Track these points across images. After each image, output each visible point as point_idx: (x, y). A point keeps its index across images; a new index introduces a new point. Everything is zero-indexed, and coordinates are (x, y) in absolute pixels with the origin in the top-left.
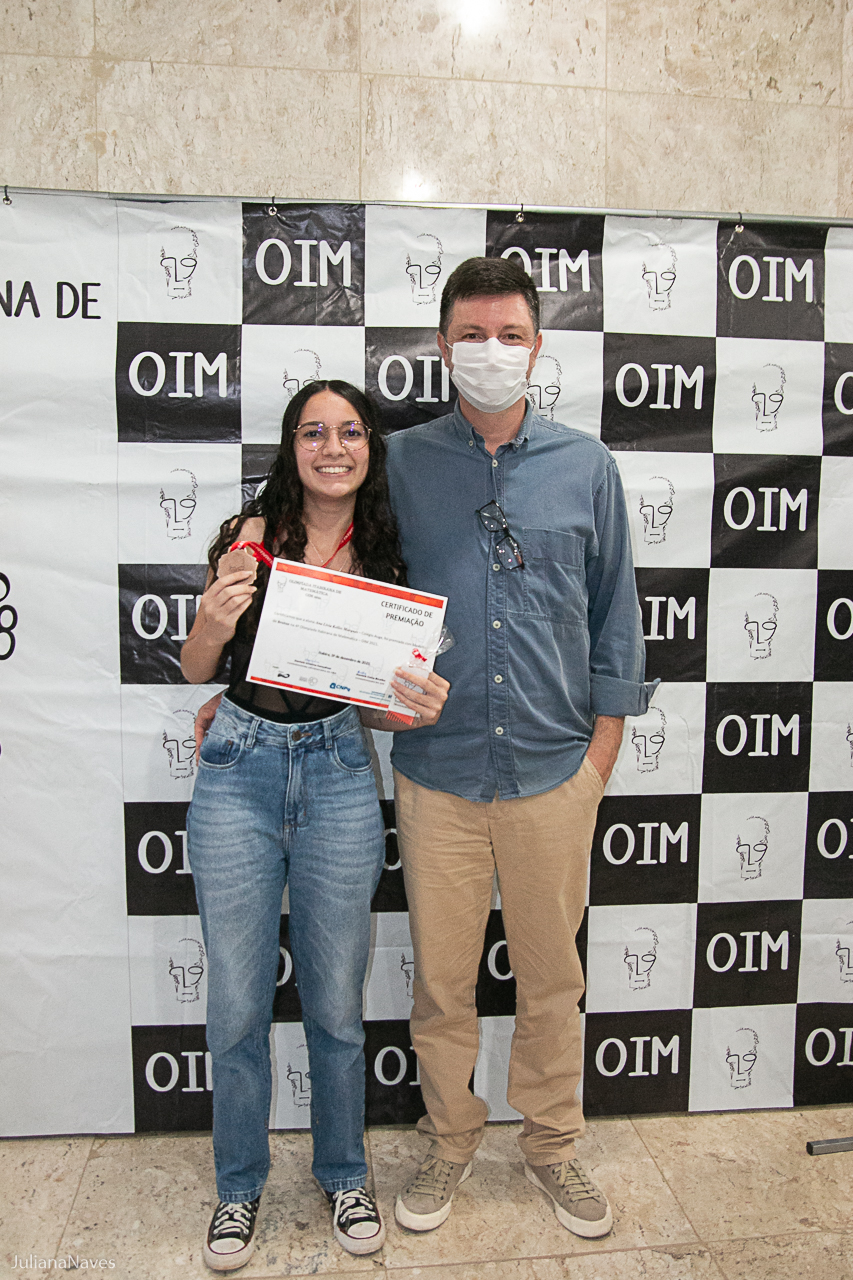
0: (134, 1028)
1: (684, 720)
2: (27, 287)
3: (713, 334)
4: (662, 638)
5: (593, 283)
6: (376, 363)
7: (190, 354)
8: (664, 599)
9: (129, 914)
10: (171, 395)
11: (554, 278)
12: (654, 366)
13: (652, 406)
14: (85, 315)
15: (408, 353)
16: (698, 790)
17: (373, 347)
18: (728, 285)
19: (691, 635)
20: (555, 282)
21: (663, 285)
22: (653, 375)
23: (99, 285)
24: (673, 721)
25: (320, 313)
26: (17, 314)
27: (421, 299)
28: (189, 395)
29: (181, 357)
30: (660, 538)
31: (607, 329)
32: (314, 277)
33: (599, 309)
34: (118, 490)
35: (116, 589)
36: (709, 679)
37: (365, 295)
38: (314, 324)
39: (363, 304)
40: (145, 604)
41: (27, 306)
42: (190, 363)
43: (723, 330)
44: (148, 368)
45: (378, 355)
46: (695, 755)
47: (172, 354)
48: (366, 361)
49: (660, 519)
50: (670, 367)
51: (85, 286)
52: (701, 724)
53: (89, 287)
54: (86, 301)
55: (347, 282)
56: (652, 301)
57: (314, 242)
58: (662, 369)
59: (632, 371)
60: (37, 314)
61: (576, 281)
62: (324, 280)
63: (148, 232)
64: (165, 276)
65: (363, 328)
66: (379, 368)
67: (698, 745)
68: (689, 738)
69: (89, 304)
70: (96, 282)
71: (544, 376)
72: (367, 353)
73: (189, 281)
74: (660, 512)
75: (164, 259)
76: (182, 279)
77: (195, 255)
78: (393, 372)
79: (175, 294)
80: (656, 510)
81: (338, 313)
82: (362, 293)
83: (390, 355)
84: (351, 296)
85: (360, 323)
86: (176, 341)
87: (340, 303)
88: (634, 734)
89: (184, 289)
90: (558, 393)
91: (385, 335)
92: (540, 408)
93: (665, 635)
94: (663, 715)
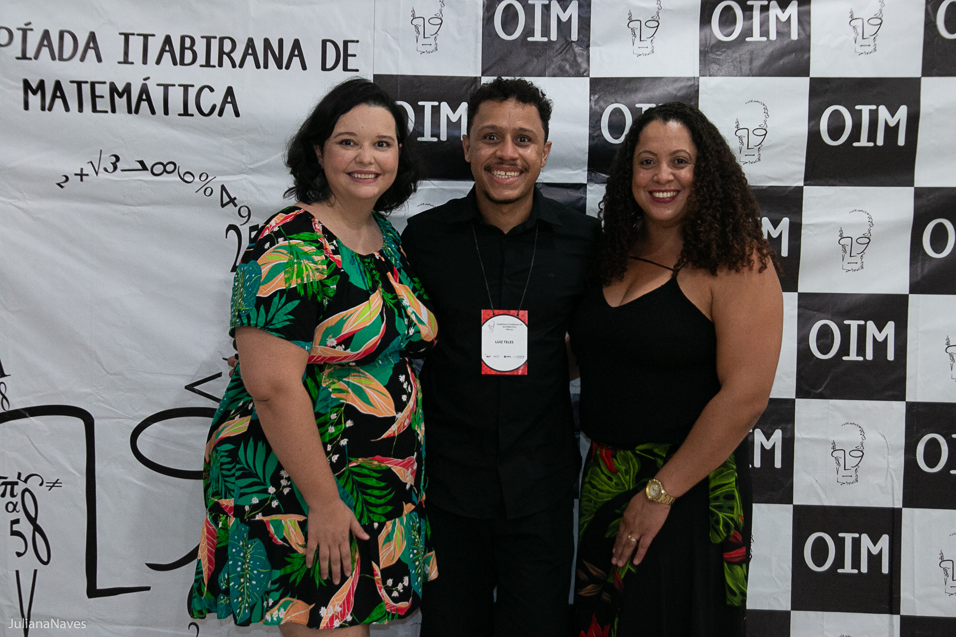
1: (884, 437)
2: (296, 44)
3: (919, 75)
4: (860, 359)
5: (801, 32)
6: (599, 110)
7: (436, 103)
8: (862, 322)
10: (420, 139)
11: (764, 28)
12: (858, 107)
13: (855, 144)
14: (345, 68)
15: (628, 100)
16: (898, 504)
17: (596, 96)
18: (935, 26)
19: (891, 356)
20: (765, 33)
21: (870, 30)
22: (857, 116)
23: (357, 42)
24: (873, 438)
25: (549, 66)
26: (287, 67)
27: (641, 51)
28: (435, 139)
29: (428, 106)
30: (858, 266)
31: (812, 75)
32: (546, 32)
33: (806, 56)
36: (910, 398)
37: (591, 48)
38: (545, 76)
39: (589, 57)
41: (296, 61)
42: (436, 111)
43: (929, 69)
45: (602, 103)
46: (894, 470)
47: (420, 103)
48: (591, 108)
49: (858, 249)
50: (874, 107)
51: (346, 43)
52: (900, 440)
53: (349, 44)
54: (346, 56)
55: (574, 37)
56: (857, 45)
57: (546, 2)
58: (865, 110)
59: (836, 113)
60: (304, 67)
61: (786, 30)
62: (554, 36)
65: (589, 78)
66: (601, 116)
67: (898, 461)
68: (889, 455)
69: (349, 58)
70: (355, 39)
71: (752, 119)
72: (591, 101)
73: (435, 38)
74: (858, 243)
75: (414, 19)
76: (430, 36)
77: (441, 15)
78: (614, 118)
79: (423, 49)
80: (854, 240)
81: (566, 65)
82: (588, 46)
83: (612, 103)
84: (577, 49)
85: (585, 74)
86: (425, 91)
87: (568, 56)
88: (834, 448)
89: (431, 45)
90: (765, 135)
91: (608, 85)
92: (748, 149)
93: (864, 356)
94: (862, 431)
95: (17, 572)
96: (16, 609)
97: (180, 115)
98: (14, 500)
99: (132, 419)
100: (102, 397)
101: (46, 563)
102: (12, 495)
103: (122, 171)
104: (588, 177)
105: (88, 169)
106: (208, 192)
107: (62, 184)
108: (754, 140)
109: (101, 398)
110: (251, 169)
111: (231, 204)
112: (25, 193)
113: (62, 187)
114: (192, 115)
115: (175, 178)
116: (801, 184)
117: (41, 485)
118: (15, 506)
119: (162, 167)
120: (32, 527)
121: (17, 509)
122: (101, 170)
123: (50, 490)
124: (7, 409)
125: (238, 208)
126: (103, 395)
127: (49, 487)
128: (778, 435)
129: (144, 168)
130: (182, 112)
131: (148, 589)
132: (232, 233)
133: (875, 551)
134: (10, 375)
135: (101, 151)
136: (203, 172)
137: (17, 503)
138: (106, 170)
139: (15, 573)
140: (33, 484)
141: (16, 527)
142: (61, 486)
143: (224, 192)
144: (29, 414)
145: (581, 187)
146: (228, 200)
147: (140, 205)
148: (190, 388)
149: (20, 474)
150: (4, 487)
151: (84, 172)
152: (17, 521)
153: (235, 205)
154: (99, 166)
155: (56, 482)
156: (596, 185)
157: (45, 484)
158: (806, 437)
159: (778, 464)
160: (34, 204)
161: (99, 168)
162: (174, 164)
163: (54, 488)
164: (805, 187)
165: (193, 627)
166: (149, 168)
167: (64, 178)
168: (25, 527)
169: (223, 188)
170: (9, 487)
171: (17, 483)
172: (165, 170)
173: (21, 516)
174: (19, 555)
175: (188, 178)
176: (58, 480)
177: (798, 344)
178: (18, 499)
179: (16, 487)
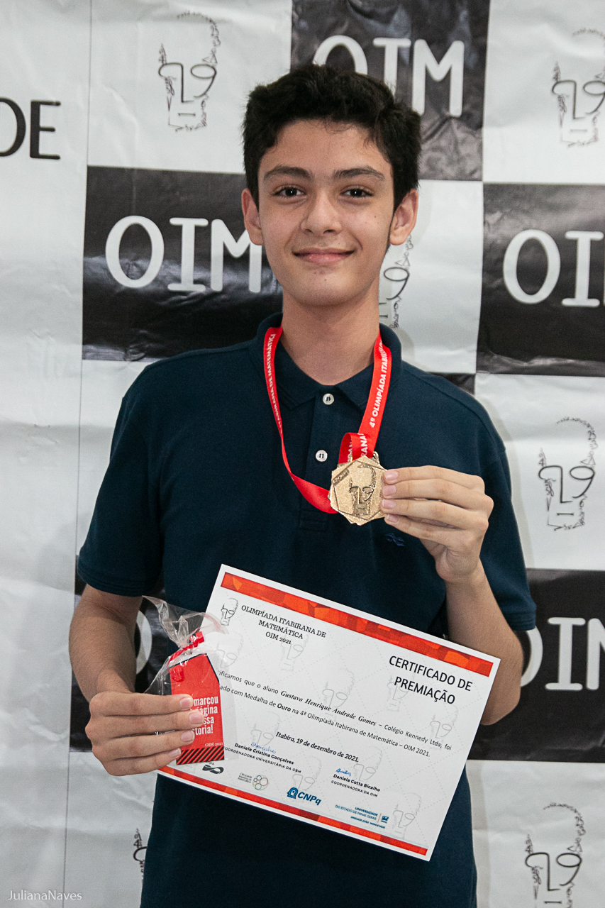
6: (499, 241)
7: (203, 222)
10: (173, 287)
14: (35, 153)
15: (552, 227)
17: (497, 215)
23: (58, 104)
27: (574, 138)
28: (201, 289)
29: (188, 226)
34: (80, 434)
39: (481, 145)
42: (203, 236)
44: (135, 243)
45: (505, 229)
47: (175, 221)
48: (485, 239)
51: (36, 106)
53: (42, 108)
54: (36, 129)
55: (456, 108)
57: (406, 43)
62: (418, 105)
63: (139, 19)
64: (165, 93)
65: (480, 184)
66: (504, 251)
69: (42, 134)
70: (54, 99)
72: (486, 225)
73: (203, 102)
75: (163, 65)
76: (191, 99)
77: (214, 61)
78: (529, 257)
79: (180, 122)
81: (439, 159)
82: (479, 126)
83: (525, 229)
84: (460, 133)
85: (476, 176)
86: (183, 199)
87: (443, 143)
89: (194, 115)
91: (516, 197)
104: (477, 362)
145: (464, 380)
156: (492, 376)
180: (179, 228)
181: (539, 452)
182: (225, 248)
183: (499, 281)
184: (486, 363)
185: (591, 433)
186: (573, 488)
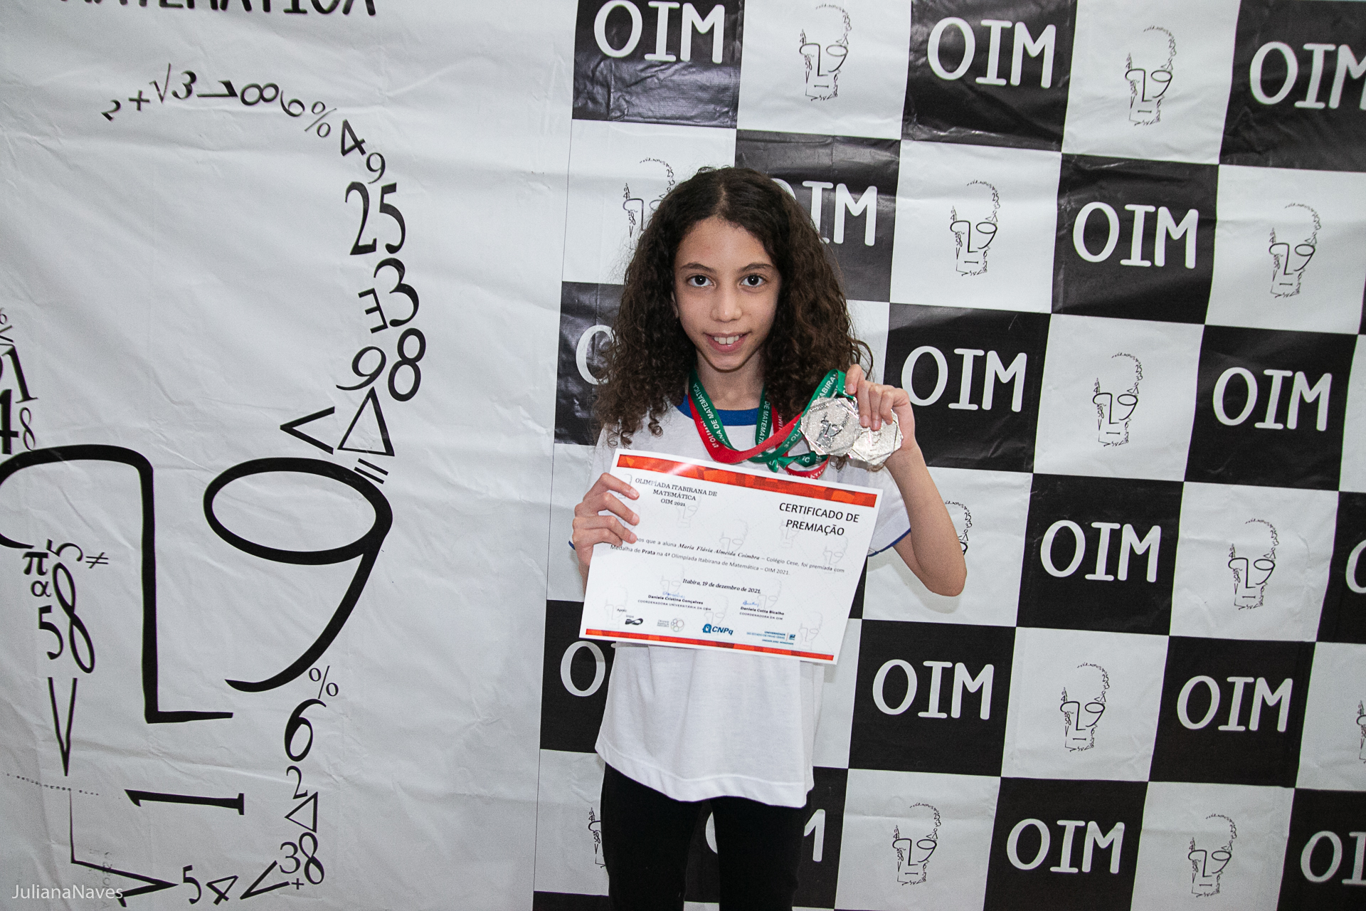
0: (536, 893)
1: (1304, 541)
4: (1280, 426)
8: (1289, 373)
9: (542, 747)
10: (649, 57)
12: (1308, 46)
16: (1312, 637)
19: (1321, 425)
22: (1305, 61)
24: (1290, 544)
28: (672, 58)
29: (663, 8)
30: (1292, 289)
34: (568, 182)
35: (557, 315)
36: (1345, 486)
40: (593, 338)
42: (675, 17)
44: (619, 20)
46: (1313, 590)
49: (1296, 261)
50: (1331, 48)
52: (1329, 550)
58: (1318, 51)
59: (1276, 54)
66: (928, 38)
67: (1320, 578)
68: (1308, 568)
71: (1151, 57)
74: (1297, 253)
80: (1292, 249)
83: (945, 18)
88: (1232, 555)
90: (1170, 80)
92: (1143, 100)
93: (1285, 424)
94: (1274, 532)
95: (51, 680)
96: (49, 729)
97: (287, 11)
98: (43, 579)
99: (205, 470)
100: (164, 436)
101: (89, 671)
102: (41, 572)
103: (199, 96)
104: (902, 130)
105: (150, 93)
106: (323, 132)
107: (111, 115)
108: (1153, 88)
109: (164, 439)
110: (389, 98)
111: (357, 150)
112: (56, 127)
113: (110, 118)
114: (305, 12)
115: (275, 108)
116: (1215, 161)
117: (80, 559)
118: (45, 587)
119: (256, 91)
120: (68, 619)
121: (48, 591)
122: (169, 94)
123: (91, 567)
124: (32, 447)
125: (366, 156)
126: (166, 434)
127: (91, 564)
128: (1155, 533)
129: (232, 93)
130: (290, 7)
131: (229, 715)
132: (355, 194)
133: (1271, 702)
134: (36, 398)
135: (170, 65)
136: (319, 100)
137: (47, 583)
138: (175, 95)
139: (47, 681)
140: (68, 557)
141: (47, 618)
142: (107, 563)
143: (347, 132)
144: (63, 457)
145: (892, 145)
146: (353, 143)
147: (222, 149)
148: (288, 428)
149: (50, 543)
150: (28, 559)
151: (144, 97)
152: (47, 609)
153: (363, 152)
154: (166, 88)
155: (100, 558)
156: (915, 142)
157: (85, 559)
158: (1196, 538)
159: (1152, 576)
160: (69, 144)
161: (165, 92)
162: (276, 88)
163: (97, 564)
164: (1221, 167)
165: (293, 773)
166: (239, 94)
167: (114, 105)
168: (59, 618)
169: (346, 125)
170: (36, 560)
171: (46, 555)
172: (262, 97)
173: (53, 601)
174: (52, 656)
175: (295, 109)
176: (103, 553)
177: (1197, 401)
178: (48, 578)
179: (45, 560)
180: (656, 10)
181: (951, 209)
182: (693, 25)
183: (923, 60)
184: (910, 132)
185: (995, 195)
186: (978, 240)
